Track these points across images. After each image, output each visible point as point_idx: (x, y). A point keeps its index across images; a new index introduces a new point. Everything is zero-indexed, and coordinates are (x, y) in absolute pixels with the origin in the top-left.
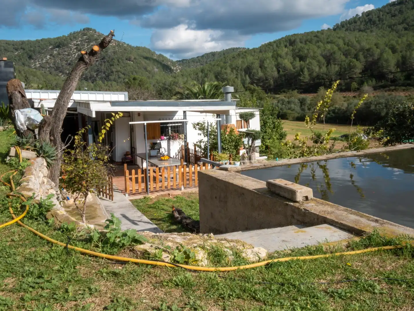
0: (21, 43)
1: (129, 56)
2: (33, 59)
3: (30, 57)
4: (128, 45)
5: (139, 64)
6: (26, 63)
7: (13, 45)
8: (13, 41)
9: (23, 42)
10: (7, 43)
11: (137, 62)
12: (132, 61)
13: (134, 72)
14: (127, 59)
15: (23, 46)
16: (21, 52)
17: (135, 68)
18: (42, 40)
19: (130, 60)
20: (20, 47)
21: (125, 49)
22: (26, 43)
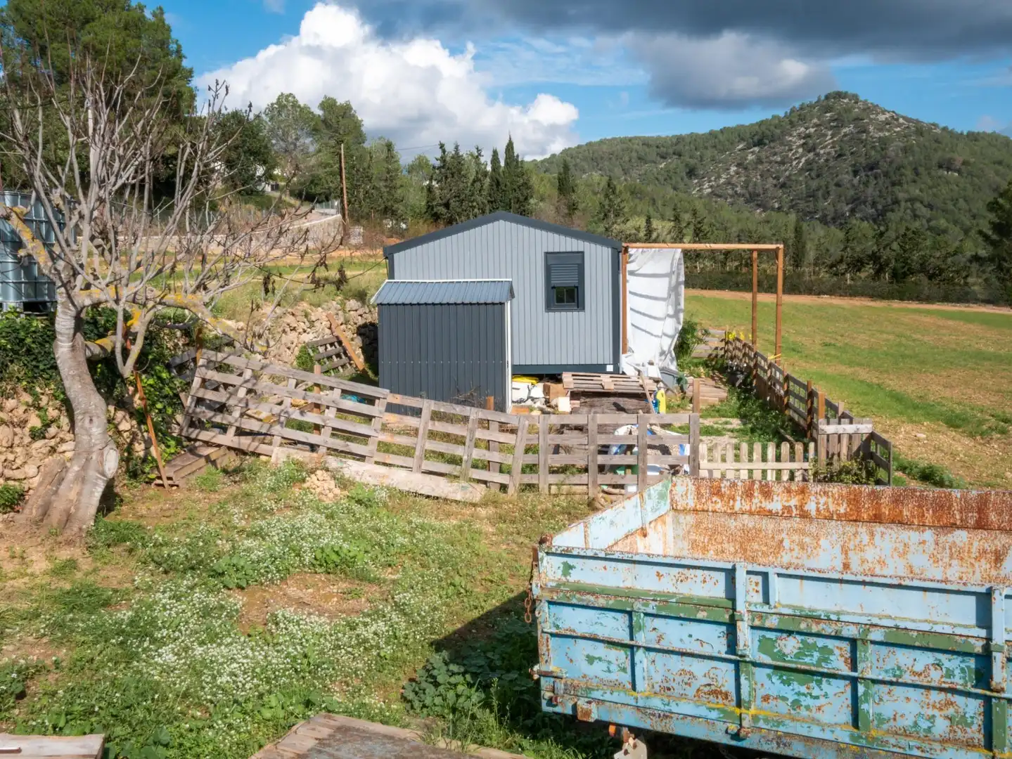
0: (674, 141)
1: (948, 156)
2: (696, 176)
3: (691, 173)
4: (945, 129)
5: (978, 177)
6: (681, 186)
7: (657, 147)
8: (659, 138)
9: (679, 140)
10: (646, 143)
11: (971, 174)
12: (956, 171)
13: (961, 201)
14: (940, 167)
15: (679, 147)
16: (673, 162)
17: (965, 189)
18: (722, 131)
19: (948, 169)
20: (671, 151)
21: (937, 141)
22: (688, 140)
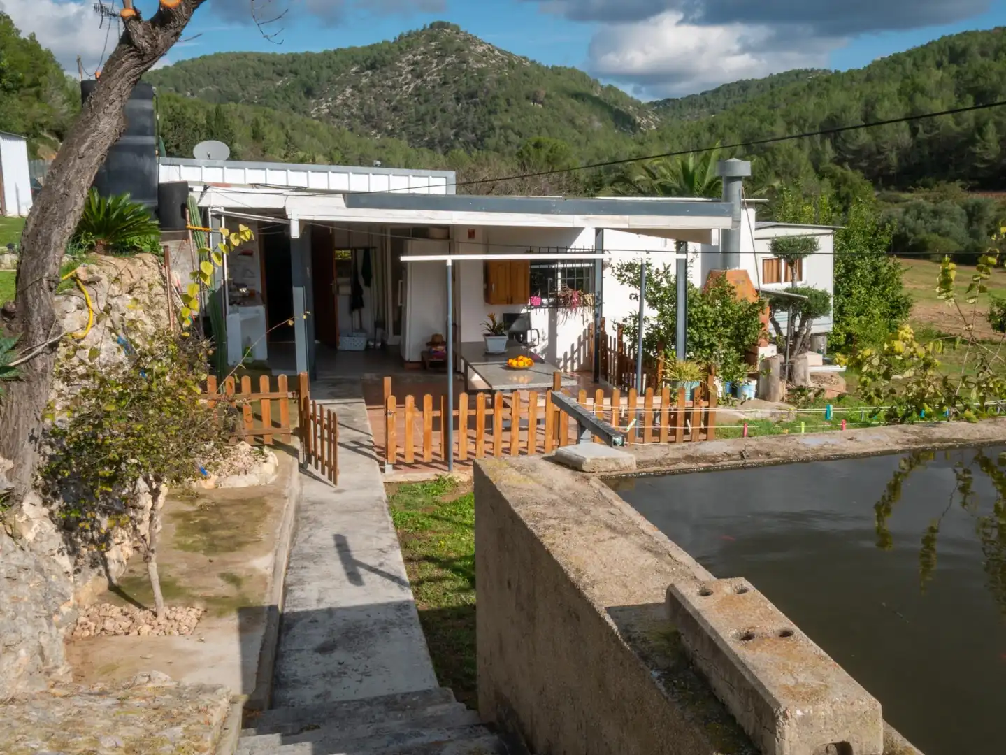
0: (290, 59)
1: (535, 88)
2: (314, 96)
3: (309, 92)
4: (533, 62)
5: (557, 109)
6: (299, 105)
7: (274, 64)
8: (274, 55)
9: (294, 58)
10: (261, 58)
11: (551, 106)
12: (541, 103)
13: (544, 130)
14: (528, 98)
15: (295, 66)
16: (288, 80)
17: (546, 120)
18: (336, 52)
19: (535, 101)
20: (287, 69)
21: (525, 74)
22: (303, 58)
